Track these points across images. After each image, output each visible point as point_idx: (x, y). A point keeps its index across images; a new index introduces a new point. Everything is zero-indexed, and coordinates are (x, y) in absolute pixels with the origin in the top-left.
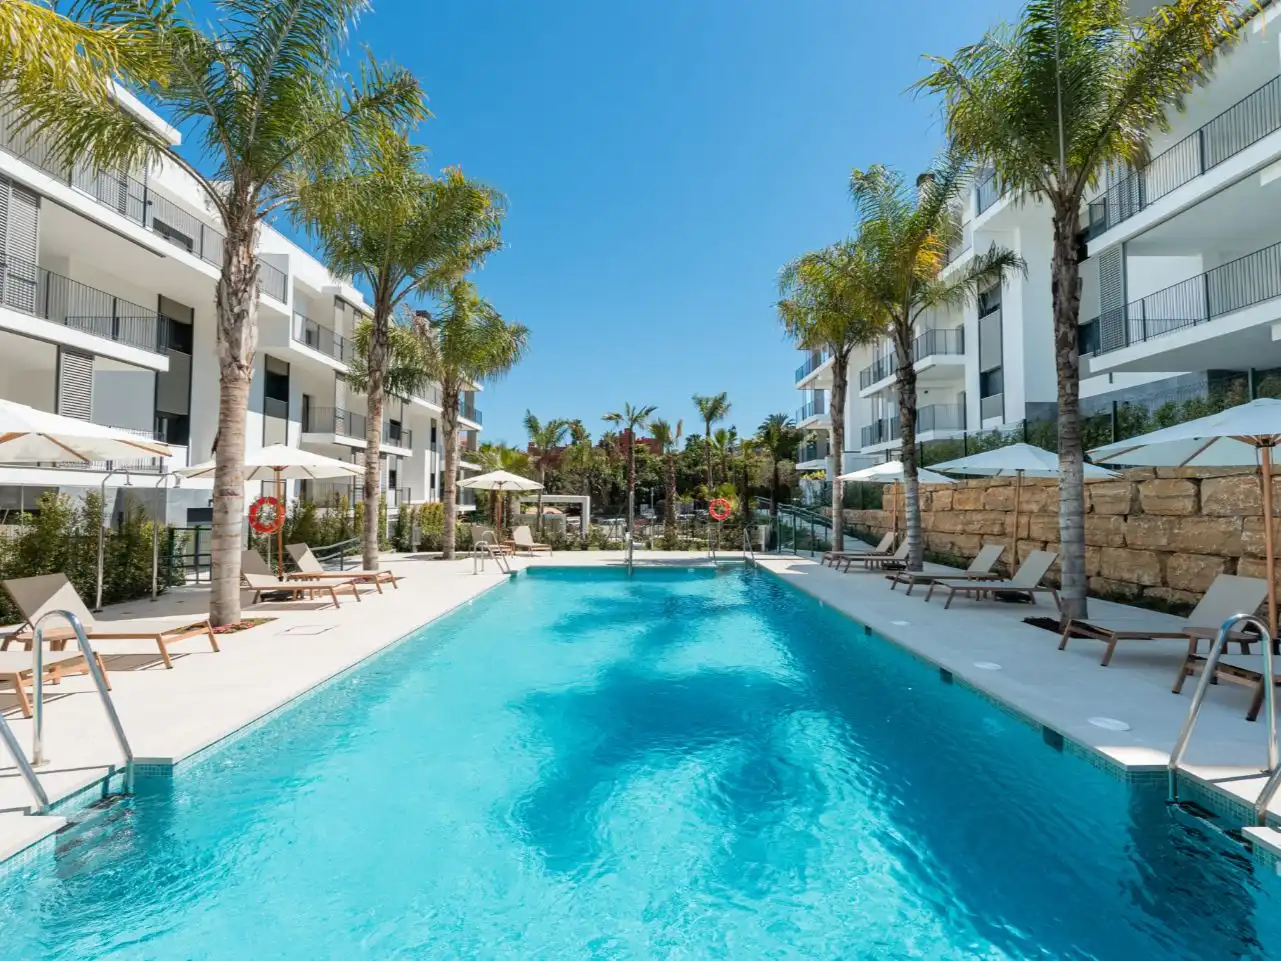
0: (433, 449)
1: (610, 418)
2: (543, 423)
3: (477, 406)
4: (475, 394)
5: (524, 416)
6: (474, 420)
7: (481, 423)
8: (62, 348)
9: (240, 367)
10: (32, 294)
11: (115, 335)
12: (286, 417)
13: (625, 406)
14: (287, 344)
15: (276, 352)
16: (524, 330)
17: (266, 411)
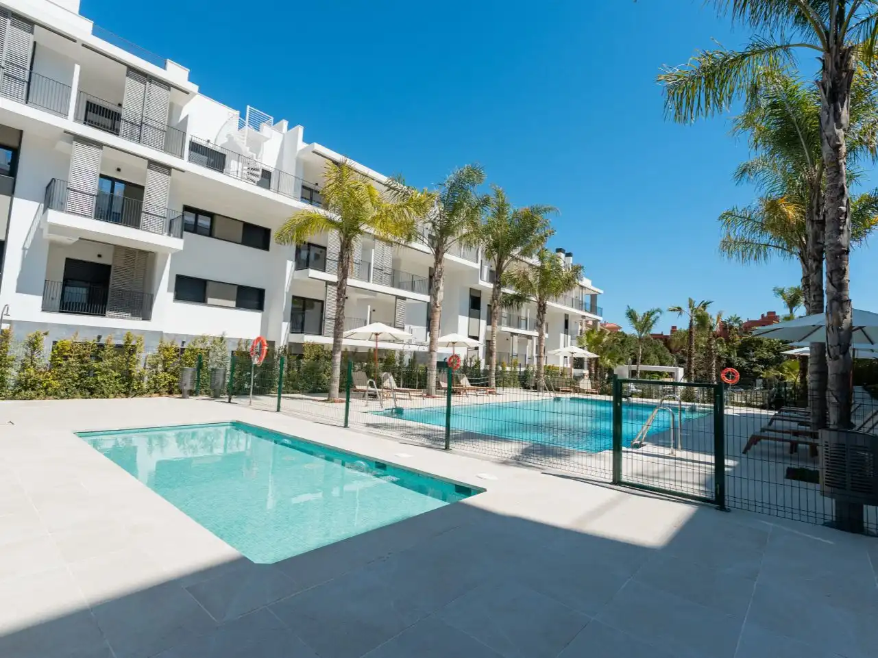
0: (566, 333)
1: (674, 310)
2: (640, 314)
3: (599, 304)
4: (598, 296)
5: (625, 311)
6: (596, 314)
7: (601, 316)
8: (398, 297)
9: (437, 307)
10: (388, 278)
11: (413, 290)
12: (479, 318)
13: (688, 300)
14: (477, 283)
15: (475, 286)
16: (581, 267)
17: (470, 316)
